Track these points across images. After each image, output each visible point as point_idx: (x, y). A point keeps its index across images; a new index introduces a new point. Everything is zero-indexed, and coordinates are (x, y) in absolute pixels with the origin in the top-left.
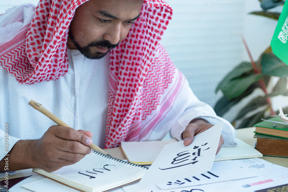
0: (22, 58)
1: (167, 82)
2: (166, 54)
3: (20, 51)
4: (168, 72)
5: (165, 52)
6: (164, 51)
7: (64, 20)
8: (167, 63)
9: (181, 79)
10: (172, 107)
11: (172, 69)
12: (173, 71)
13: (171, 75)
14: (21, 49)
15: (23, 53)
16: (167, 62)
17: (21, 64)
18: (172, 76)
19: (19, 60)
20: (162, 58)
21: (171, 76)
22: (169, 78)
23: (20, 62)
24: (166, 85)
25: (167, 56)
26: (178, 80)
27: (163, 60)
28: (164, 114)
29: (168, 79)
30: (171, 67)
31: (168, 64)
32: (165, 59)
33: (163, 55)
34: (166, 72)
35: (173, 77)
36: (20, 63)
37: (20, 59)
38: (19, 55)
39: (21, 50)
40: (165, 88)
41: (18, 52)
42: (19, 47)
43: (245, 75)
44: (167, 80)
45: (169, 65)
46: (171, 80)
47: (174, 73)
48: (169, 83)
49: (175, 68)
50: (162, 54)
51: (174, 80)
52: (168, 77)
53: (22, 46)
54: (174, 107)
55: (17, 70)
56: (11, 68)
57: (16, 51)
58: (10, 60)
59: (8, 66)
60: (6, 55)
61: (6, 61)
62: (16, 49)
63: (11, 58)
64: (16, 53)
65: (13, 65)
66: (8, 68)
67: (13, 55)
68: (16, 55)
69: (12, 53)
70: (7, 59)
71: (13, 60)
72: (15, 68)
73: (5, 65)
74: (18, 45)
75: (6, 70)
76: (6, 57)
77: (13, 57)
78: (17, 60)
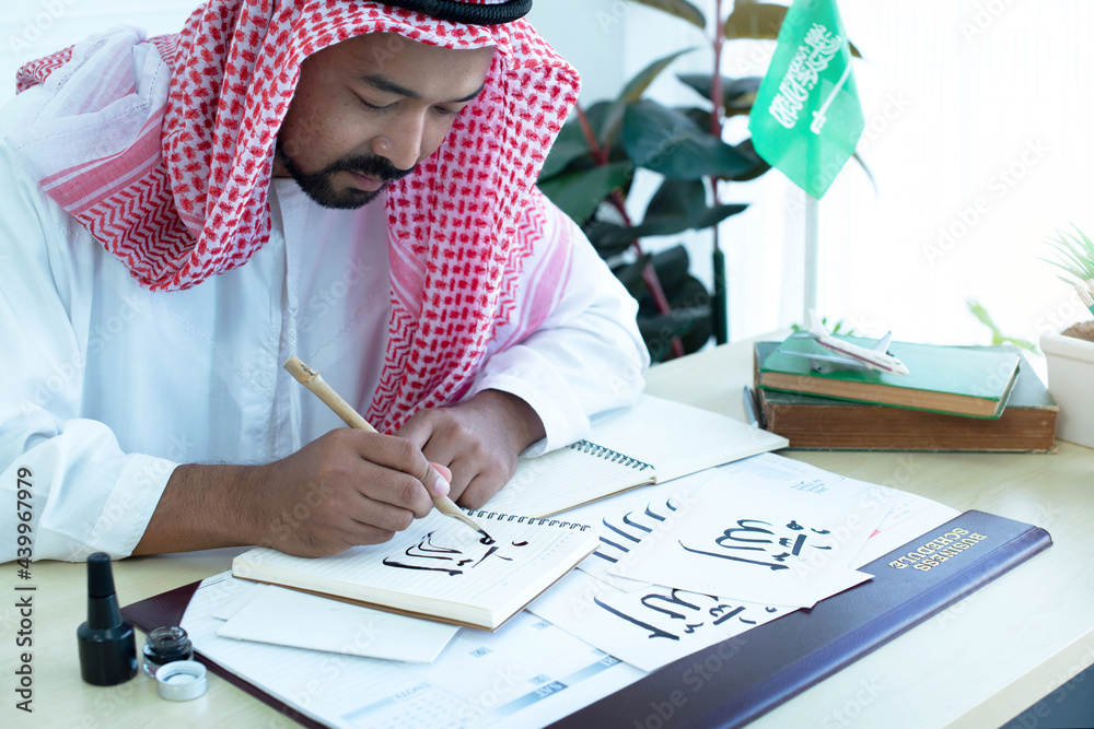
0: (149, 207)
3: (146, 188)
14: (152, 182)
15: (154, 193)
17: (145, 227)
19: (141, 213)
23: (143, 220)
36: (142, 224)
37: (146, 211)
38: (145, 199)
39: (151, 185)
42: (146, 178)
53: (154, 174)
55: (134, 245)
56: (120, 239)
57: (138, 190)
58: (118, 215)
59: (110, 234)
60: (107, 201)
61: (107, 217)
62: (136, 184)
63: (122, 211)
64: (138, 194)
65: (125, 230)
66: (111, 240)
67: (128, 200)
68: (137, 200)
69: (127, 195)
70: (109, 212)
71: (126, 216)
72: (129, 239)
73: (102, 230)
74: (144, 172)
75: (103, 244)
76: (108, 206)
77: (127, 206)
78: (138, 217)
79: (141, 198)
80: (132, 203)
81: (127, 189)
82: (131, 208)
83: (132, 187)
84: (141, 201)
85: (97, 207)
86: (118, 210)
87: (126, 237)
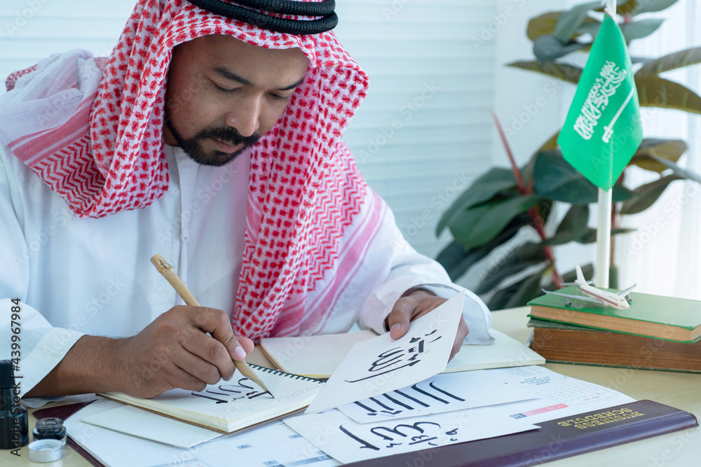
0: (81, 161)
1: (349, 212)
2: (348, 155)
3: (79, 149)
4: (353, 193)
5: (348, 152)
6: (346, 150)
7: (146, 79)
8: (350, 174)
9: (378, 208)
10: (362, 262)
11: (359, 186)
12: (363, 191)
13: (359, 198)
14: (82, 144)
15: (84, 152)
16: (351, 171)
17: (80, 175)
18: (361, 200)
19: (76, 166)
20: (341, 165)
21: (358, 201)
22: (355, 203)
23: (78, 171)
24: (348, 218)
25: (351, 160)
26: (373, 208)
27: (343, 168)
28: (347, 278)
29: (352, 205)
30: (359, 183)
31: (351, 177)
32: (347, 167)
33: (343, 158)
34: (348, 192)
35: (362, 203)
36: (77, 173)
37: (79, 164)
38: (78, 156)
39: (82, 147)
40: (347, 224)
41: (76, 151)
42: (78, 141)
43: (499, 198)
44: (351, 209)
45: (355, 178)
46: (359, 209)
47: (365, 194)
48: (355, 213)
49: (365, 185)
50: (342, 155)
51: (364, 208)
52: (352, 202)
53: (84, 139)
54: (366, 262)
55: (72, 187)
56: (61, 182)
57: (73, 149)
58: (59, 166)
59: (54, 179)
60: (52, 156)
61: (52, 168)
62: (72, 145)
63: (62, 163)
64: (73, 152)
65: (65, 177)
66: (55, 183)
67: (67, 156)
68: (72, 156)
69: (65, 152)
70: (53, 164)
71: (65, 166)
72: (68, 183)
73: (49, 176)
74: (77, 137)
75: (50, 186)
76: (52, 160)
77: (65, 160)
78: (74, 168)
79: (75, 155)
80: (69, 158)
81: (65, 149)
82: (68, 161)
83: (69, 147)
84: (75, 157)
85: (45, 160)
86: (59, 163)
87: (66, 182)
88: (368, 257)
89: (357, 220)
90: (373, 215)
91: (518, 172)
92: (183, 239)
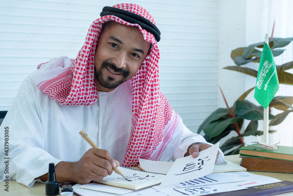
0: (63, 89)
1: (167, 119)
2: (165, 98)
3: (63, 85)
4: (167, 112)
5: (165, 97)
6: (164, 96)
8: (166, 105)
9: (177, 117)
10: (172, 138)
11: (170, 109)
12: (171, 111)
13: (170, 114)
14: (64, 83)
15: (65, 86)
16: (167, 104)
17: (63, 95)
18: (171, 115)
19: (62, 91)
20: (163, 102)
21: (169, 115)
22: (168, 116)
23: (62, 93)
24: (166, 121)
25: (166, 100)
26: (175, 117)
27: (164, 103)
28: (166, 144)
29: (167, 117)
30: (169, 108)
31: (167, 106)
32: (165, 103)
33: (163, 99)
34: (166, 112)
35: (171, 116)
36: (62, 94)
37: (63, 90)
38: (62, 87)
39: (64, 84)
40: (165, 124)
41: (62, 85)
42: (63, 82)
44: (167, 118)
45: (168, 106)
46: (170, 118)
47: (172, 112)
48: (169, 120)
49: (172, 109)
50: (163, 98)
51: (172, 118)
52: (167, 115)
53: (65, 81)
54: (173, 138)
56: (56, 95)
57: (60, 84)
58: (55, 90)
59: (53, 94)
60: (53, 87)
61: (53, 91)
62: (60, 83)
63: (56, 89)
64: (61, 86)
65: (57, 94)
66: (54, 96)
67: (58, 87)
68: (60, 87)
69: (58, 85)
70: (53, 89)
71: (57, 90)
72: (59, 97)
73: (52, 94)
74: (62, 81)
75: (52, 97)
76: (53, 88)
77: (58, 88)
78: (61, 91)
79: (61, 87)
81: (58, 84)
82: (59, 89)
83: (59, 84)
84: (61, 88)
85: (50, 88)
86: (55, 89)
87: (58, 96)
88: (174, 136)
89: (169, 122)
90: (175, 120)
91: (229, 109)
92: (100, 126)
